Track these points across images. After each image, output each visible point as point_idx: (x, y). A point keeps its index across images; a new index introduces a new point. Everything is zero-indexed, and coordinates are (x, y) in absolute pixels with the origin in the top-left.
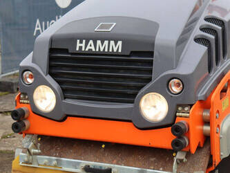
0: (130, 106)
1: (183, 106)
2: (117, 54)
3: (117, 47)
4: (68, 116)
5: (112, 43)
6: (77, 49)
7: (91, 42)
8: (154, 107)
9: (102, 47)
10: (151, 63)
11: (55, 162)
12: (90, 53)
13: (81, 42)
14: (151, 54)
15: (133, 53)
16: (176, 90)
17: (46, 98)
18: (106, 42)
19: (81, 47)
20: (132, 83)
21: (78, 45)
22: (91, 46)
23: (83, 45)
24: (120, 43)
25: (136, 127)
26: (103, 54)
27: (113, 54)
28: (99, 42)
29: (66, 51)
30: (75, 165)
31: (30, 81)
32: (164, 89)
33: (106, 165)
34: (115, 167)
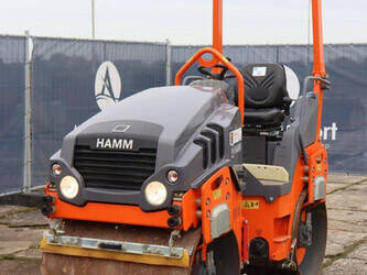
0: (138, 192)
1: (179, 192)
2: (129, 151)
3: (129, 145)
4: (88, 201)
5: (125, 141)
6: (97, 146)
7: (108, 140)
8: (156, 193)
9: (117, 144)
10: (155, 157)
11: (76, 241)
12: (108, 149)
13: (101, 141)
14: (155, 151)
15: (142, 150)
16: (173, 179)
17: (70, 187)
18: (120, 141)
19: (100, 145)
20: (140, 174)
21: (98, 142)
22: (108, 144)
23: (102, 143)
24: (131, 142)
25: (143, 210)
26: (118, 150)
27: (125, 150)
28: (115, 141)
29: (88, 148)
30: (93, 243)
31: (58, 172)
32: (164, 179)
33: (117, 243)
34: (125, 244)
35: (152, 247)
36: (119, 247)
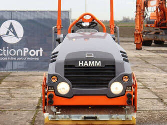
0: (105, 89)
1: (129, 87)
2: (99, 67)
3: (99, 64)
4: (74, 95)
5: (96, 62)
6: (79, 65)
7: (86, 62)
8: (116, 88)
9: (91, 64)
10: (115, 70)
11: (68, 117)
12: (86, 67)
13: (81, 62)
14: (114, 66)
15: (106, 66)
17: (64, 88)
18: (93, 62)
19: (81, 65)
20: (106, 79)
21: (80, 64)
22: (86, 64)
23: (82, 64)
24: (100, 62)
25: (108, 97)
26: (93, 67)
27: (97, 67)
28: (90, 62)
29: (74, 67)
30: (78, 117)
31: (54, 81)
32: (121, 80)
33: (94, 116)
34: (99, 116)
35: (115, 116)
36: (96, 118)
